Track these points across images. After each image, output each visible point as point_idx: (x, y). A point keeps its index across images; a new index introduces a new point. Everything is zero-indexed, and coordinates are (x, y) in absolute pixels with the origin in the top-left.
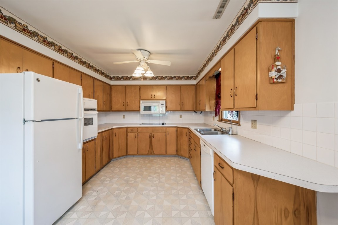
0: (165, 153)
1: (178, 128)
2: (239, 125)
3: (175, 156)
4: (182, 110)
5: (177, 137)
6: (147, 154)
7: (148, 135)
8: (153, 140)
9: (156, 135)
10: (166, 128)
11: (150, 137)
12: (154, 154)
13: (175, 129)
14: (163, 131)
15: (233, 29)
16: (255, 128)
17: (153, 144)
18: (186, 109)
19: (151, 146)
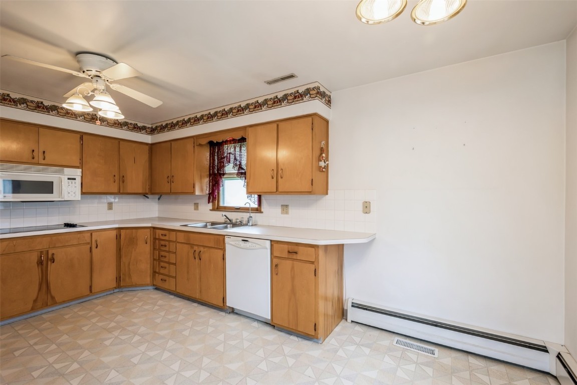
0: (88, 292)
1: (122, 231)
2: (261, 212)
3: (113, 292)
4: (121, 192)
5: (119, 250)
6: (30, 308)
7: (34, 257)
8: (52, 267)
9: (59, 254)
10: (91, 234)
11: (40, 263)
12: (55, 303)
13: (114, 233)
14: (85, 242)
15: (277, 102)
16: (287, 214)
17: (51, 278)
18: (129, 191)
19: (44, 286)
